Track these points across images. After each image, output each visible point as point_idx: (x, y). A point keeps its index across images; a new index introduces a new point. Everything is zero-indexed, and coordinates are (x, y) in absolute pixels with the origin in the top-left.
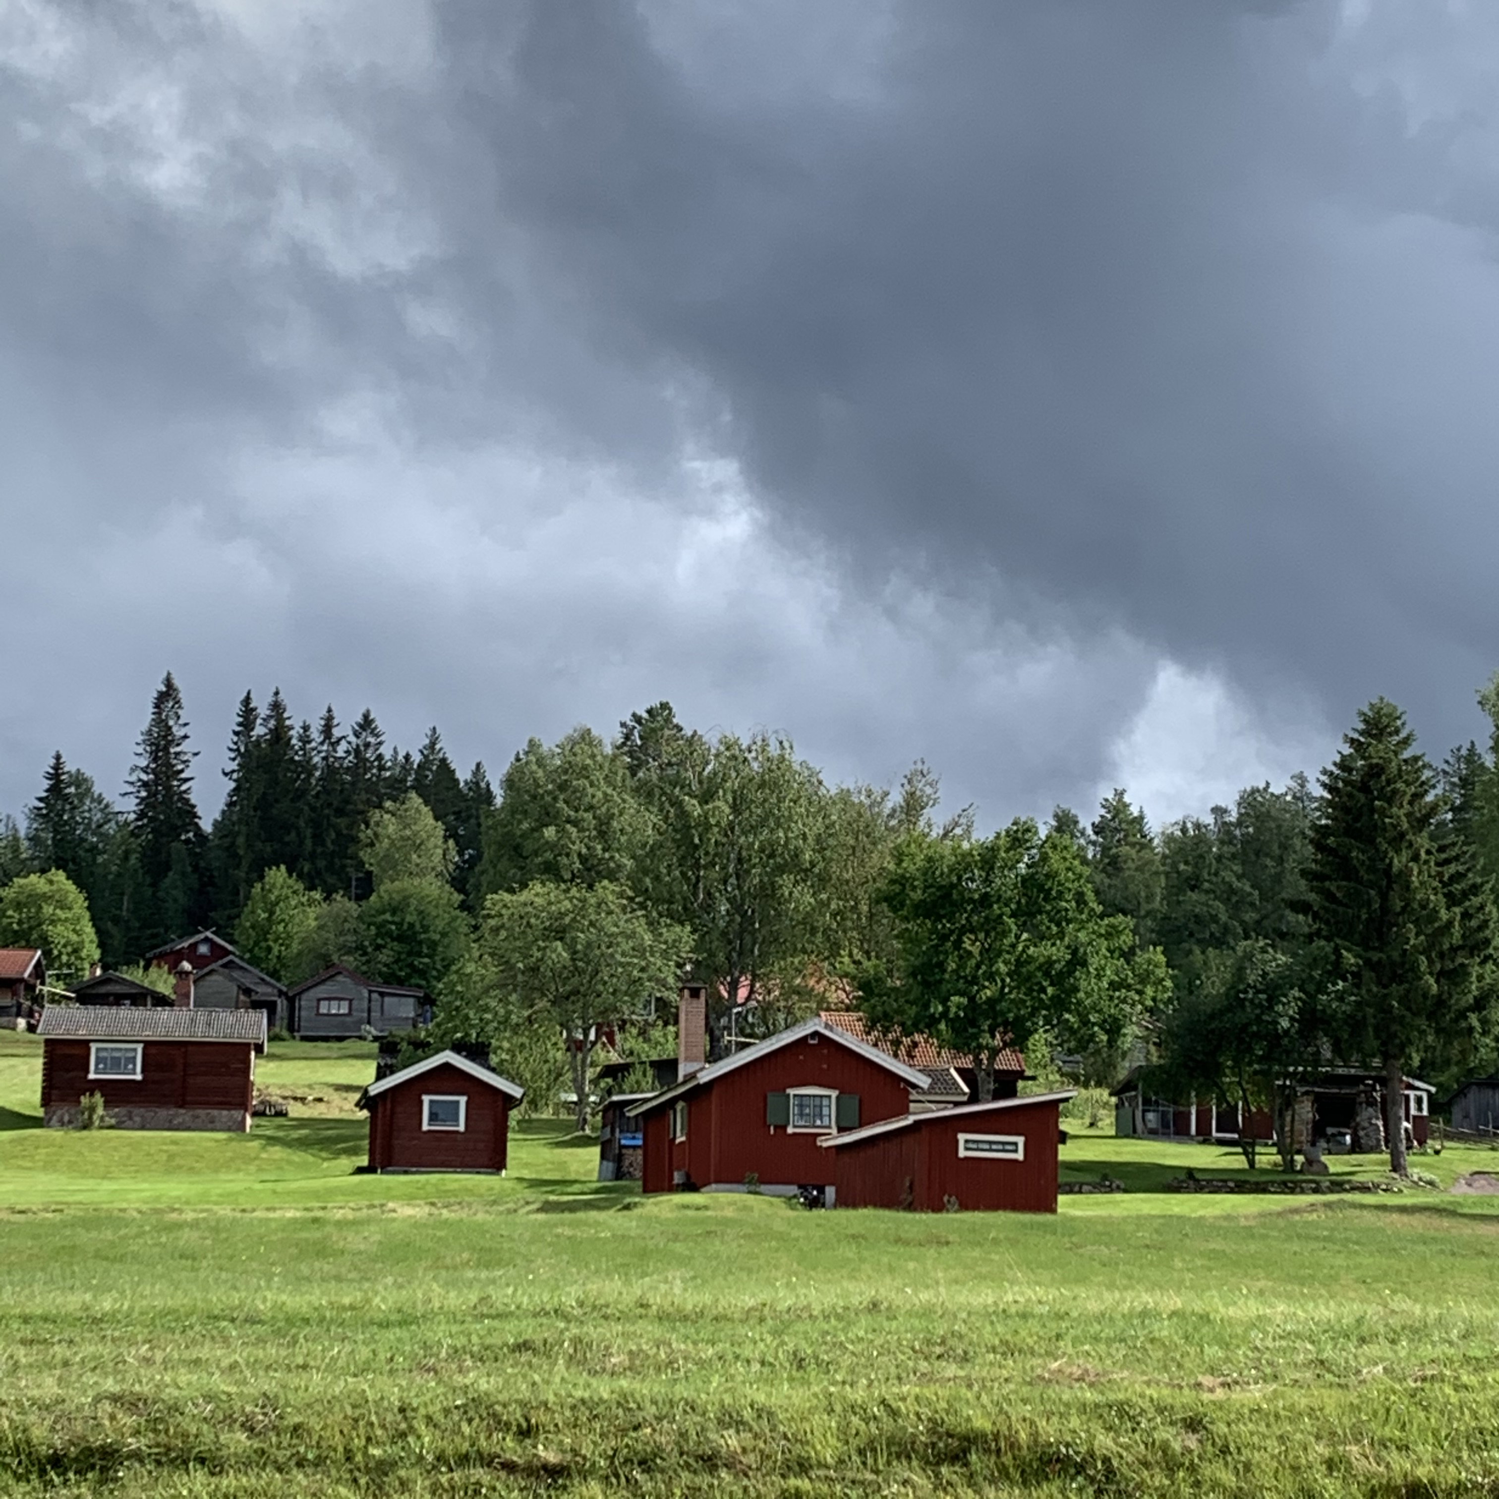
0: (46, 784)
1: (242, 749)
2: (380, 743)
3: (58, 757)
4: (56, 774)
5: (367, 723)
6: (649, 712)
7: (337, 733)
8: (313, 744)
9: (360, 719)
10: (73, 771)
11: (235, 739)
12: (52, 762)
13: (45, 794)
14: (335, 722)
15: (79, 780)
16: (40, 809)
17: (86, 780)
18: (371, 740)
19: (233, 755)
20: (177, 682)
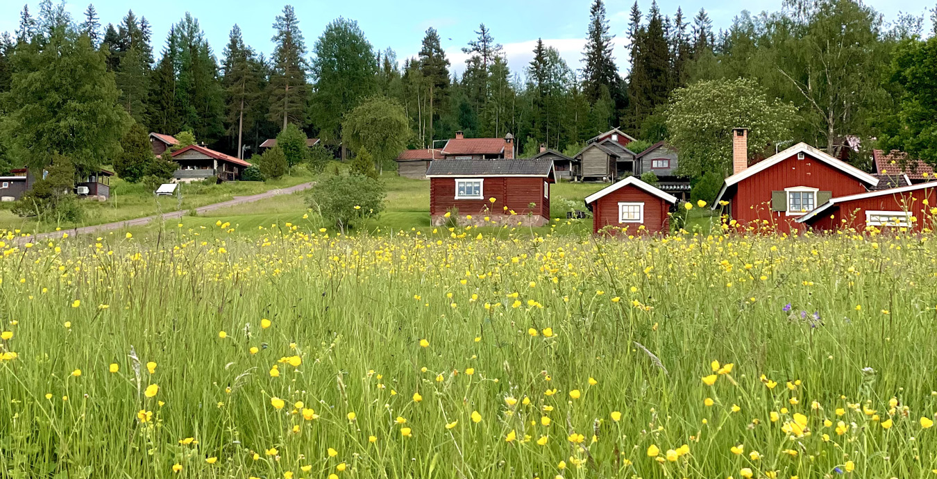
0: (535, 55)
1: (633, 33)
2: (710, 27)
3: (540, 42)
4: (539, 50)
5: (702, 17)
7: (683, 21)
8: (672, 28)
9: (698, 14)
10: (549, 48)
11: (630, 27)
12: (537, 45)
13: (534, 61)
14: (682, 17)
15: (553, 55)
16: (532, 68)
17: (555, 53)
18: (705, 25)
19: (629, 36)
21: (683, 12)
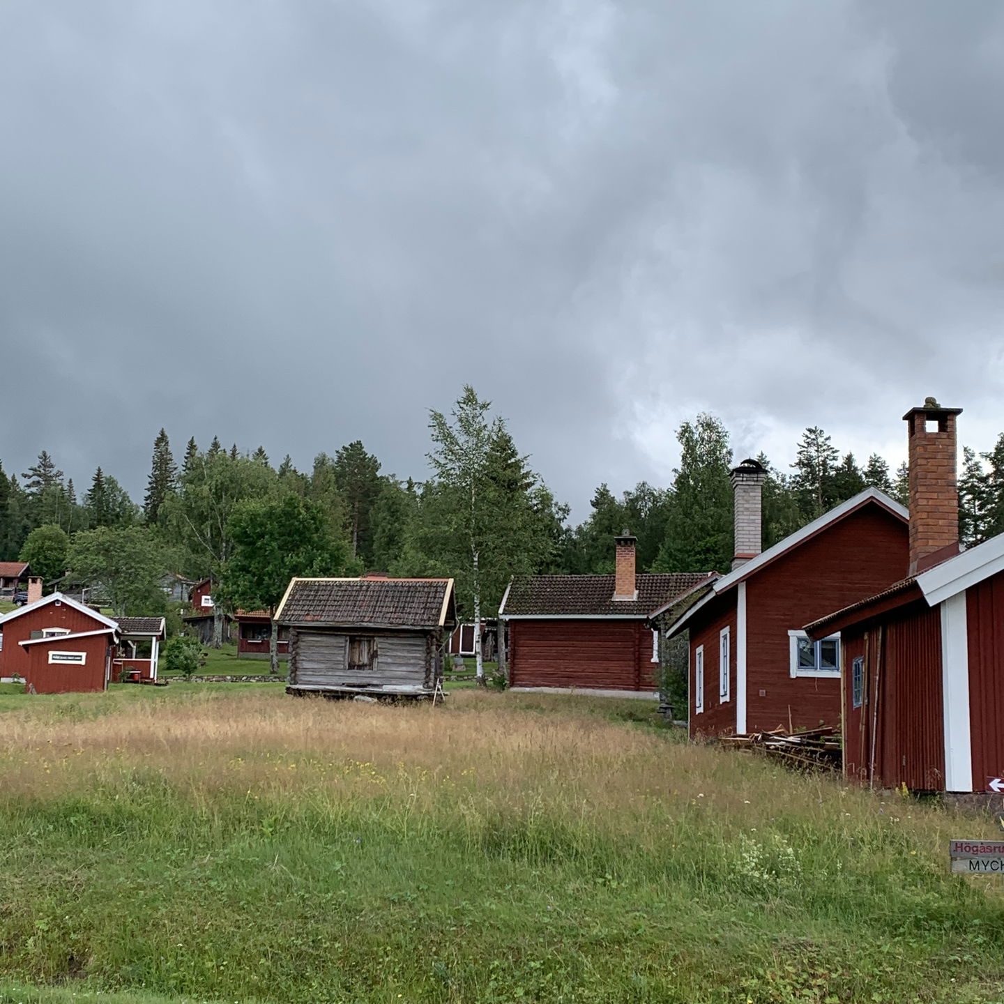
0: (93, 483)
3: (99, 470)
4: (98, 479)
6: (351, 445)
10: (108, 476)
12: (96, 472)
13: (92, 488)
15: (111, 481)
16: (90, 495)
17: (113, 481)
20: (166, 433)
21: (237, 448)
